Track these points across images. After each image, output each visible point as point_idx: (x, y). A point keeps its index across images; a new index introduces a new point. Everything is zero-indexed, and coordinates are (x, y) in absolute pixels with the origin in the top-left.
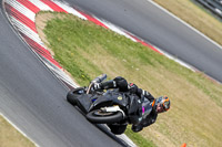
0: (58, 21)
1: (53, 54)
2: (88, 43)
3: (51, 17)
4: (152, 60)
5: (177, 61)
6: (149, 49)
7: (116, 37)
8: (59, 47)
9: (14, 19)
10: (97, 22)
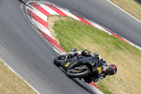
0: (62, 21)
1: (58, 42)
2: (81, 36)
3: (57, 19)
4: (122, 47)
5: (137, 47)
6: (120, 39)
7: (99, 32)
8: (62, 38)
9: (33, 20)
10: (87, 22)
